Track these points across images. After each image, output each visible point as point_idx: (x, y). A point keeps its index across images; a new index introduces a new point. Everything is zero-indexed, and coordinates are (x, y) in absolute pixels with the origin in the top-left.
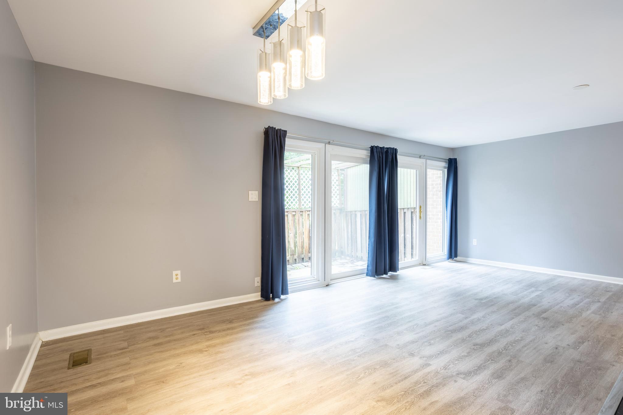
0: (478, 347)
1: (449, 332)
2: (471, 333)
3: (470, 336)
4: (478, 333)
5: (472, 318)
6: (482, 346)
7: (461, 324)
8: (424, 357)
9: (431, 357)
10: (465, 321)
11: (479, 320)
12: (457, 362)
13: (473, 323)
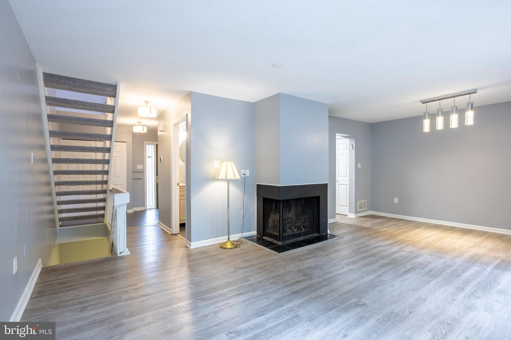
0: (373, 255)
1: (393, 263)
2: (376, 263)
3: (378, 261)
4: (371, 263)
5: (373, 276)
6: (371, 256)
7: (384, 270)
8: (403, 251)
9: (400, 251)
10: (380, 272)
11: (368, 274)
12: (386, 249)
13: (374, 271)
